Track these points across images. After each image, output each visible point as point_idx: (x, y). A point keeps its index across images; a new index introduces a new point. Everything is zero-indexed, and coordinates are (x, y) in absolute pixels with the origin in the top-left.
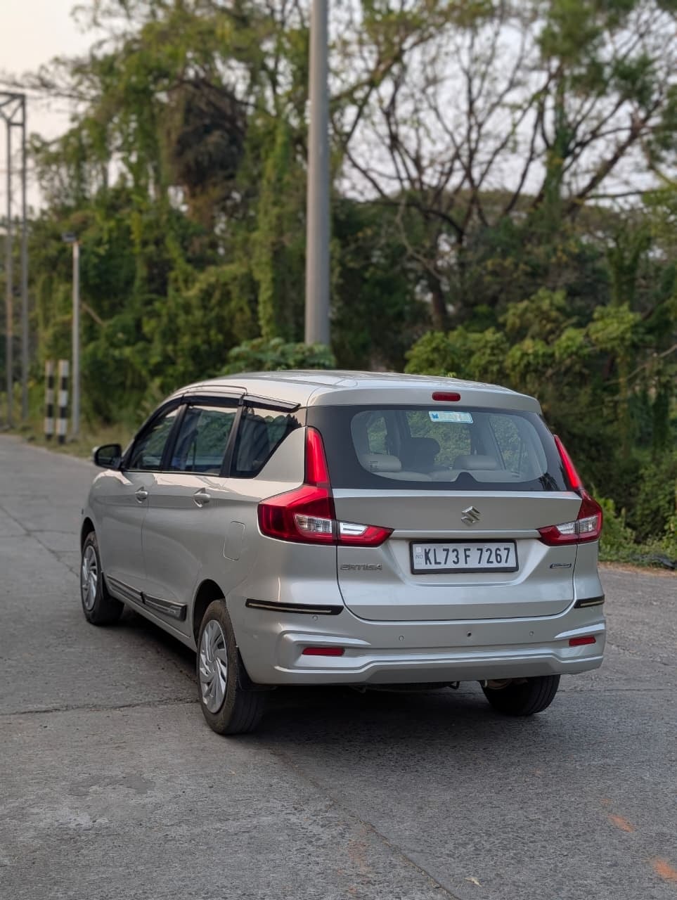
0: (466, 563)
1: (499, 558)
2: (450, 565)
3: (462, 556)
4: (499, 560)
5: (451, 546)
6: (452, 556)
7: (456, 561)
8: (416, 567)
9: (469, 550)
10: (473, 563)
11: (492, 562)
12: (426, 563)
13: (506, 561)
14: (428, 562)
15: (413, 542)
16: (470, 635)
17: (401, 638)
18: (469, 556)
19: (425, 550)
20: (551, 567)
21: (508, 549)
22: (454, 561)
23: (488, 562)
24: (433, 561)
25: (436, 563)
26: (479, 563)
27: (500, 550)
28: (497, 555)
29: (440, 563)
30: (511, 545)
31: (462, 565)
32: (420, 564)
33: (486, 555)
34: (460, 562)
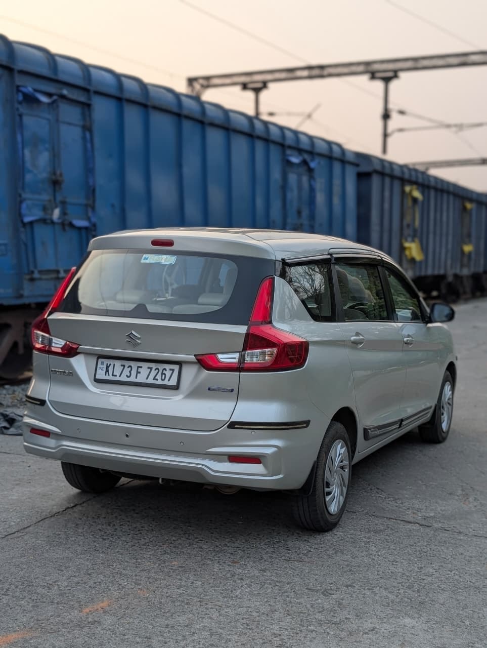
0: (136, 378)
1: (164, 376)
2: (124, 378)
3: (134, 372)
4: (163, 378)
5: (127, 363)
6: (127, 371)
7: (129, 375)
8: (98, 377)
9: (141, 367)
10: (141, 379)
11: (157, 380)
12: (106, 375)
13: (169, 380)
14: (107, 374)
15: (101, 356)
16: (127, 436)
17: (78, 431)
18: (140, 373)
19: (107, 364)
20: (209, 389)
21: (173, 370)
22: (127, 376)
23: (154, 379)
24: (111, 373)
25: (113, 375)
26: (147, 379)
27: (166, 370)
28: (163, 374)
29: (116, 376)
30: (176, 368)
31: (132, 379)
32: (101, 375)
33: (153, 373)
34: (132, 376)
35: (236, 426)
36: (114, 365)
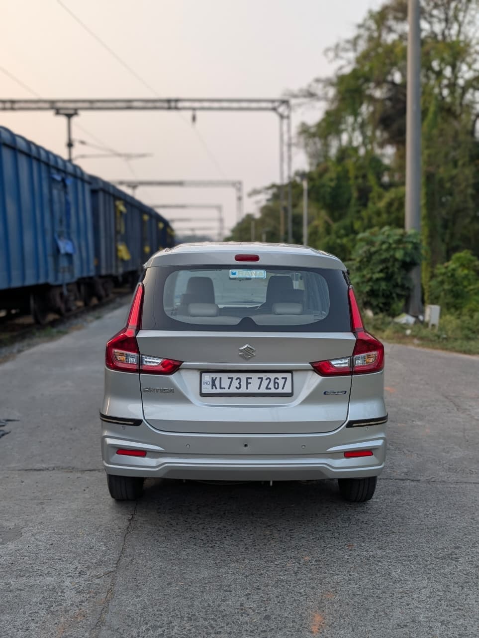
0: (247, 388)
1: (276, 384)
2: (233, 390)
3: (244, 383)
4: (276, 387)
5: (235, 376)
6: (235, 383)
7: (238, 387)
8: (203, 391)
9: (251, 378)
10: (253, 389)
11: (270, 389)
12: (212, 388)
13: (283, 388)
14: (214, 387)
15: (203, 371)
16: (246, 446)
17: (188, 446)
18: (250, 383)
19: (213, 378)
20: (325, 393)
21: (286, 379)
22: (237, 388)
23: (267, 388)
24: (218, 386)
25: (221, 388)
26: (259, 388)
27: (278, 379)
28: (275, 383)
29: (224, 388)
30: (288, 376)
31: (243, 390)
32: (207, 389)
33: (265, 383)
34: (241, 388)
35: (354, 425)
36: (221, 378)
